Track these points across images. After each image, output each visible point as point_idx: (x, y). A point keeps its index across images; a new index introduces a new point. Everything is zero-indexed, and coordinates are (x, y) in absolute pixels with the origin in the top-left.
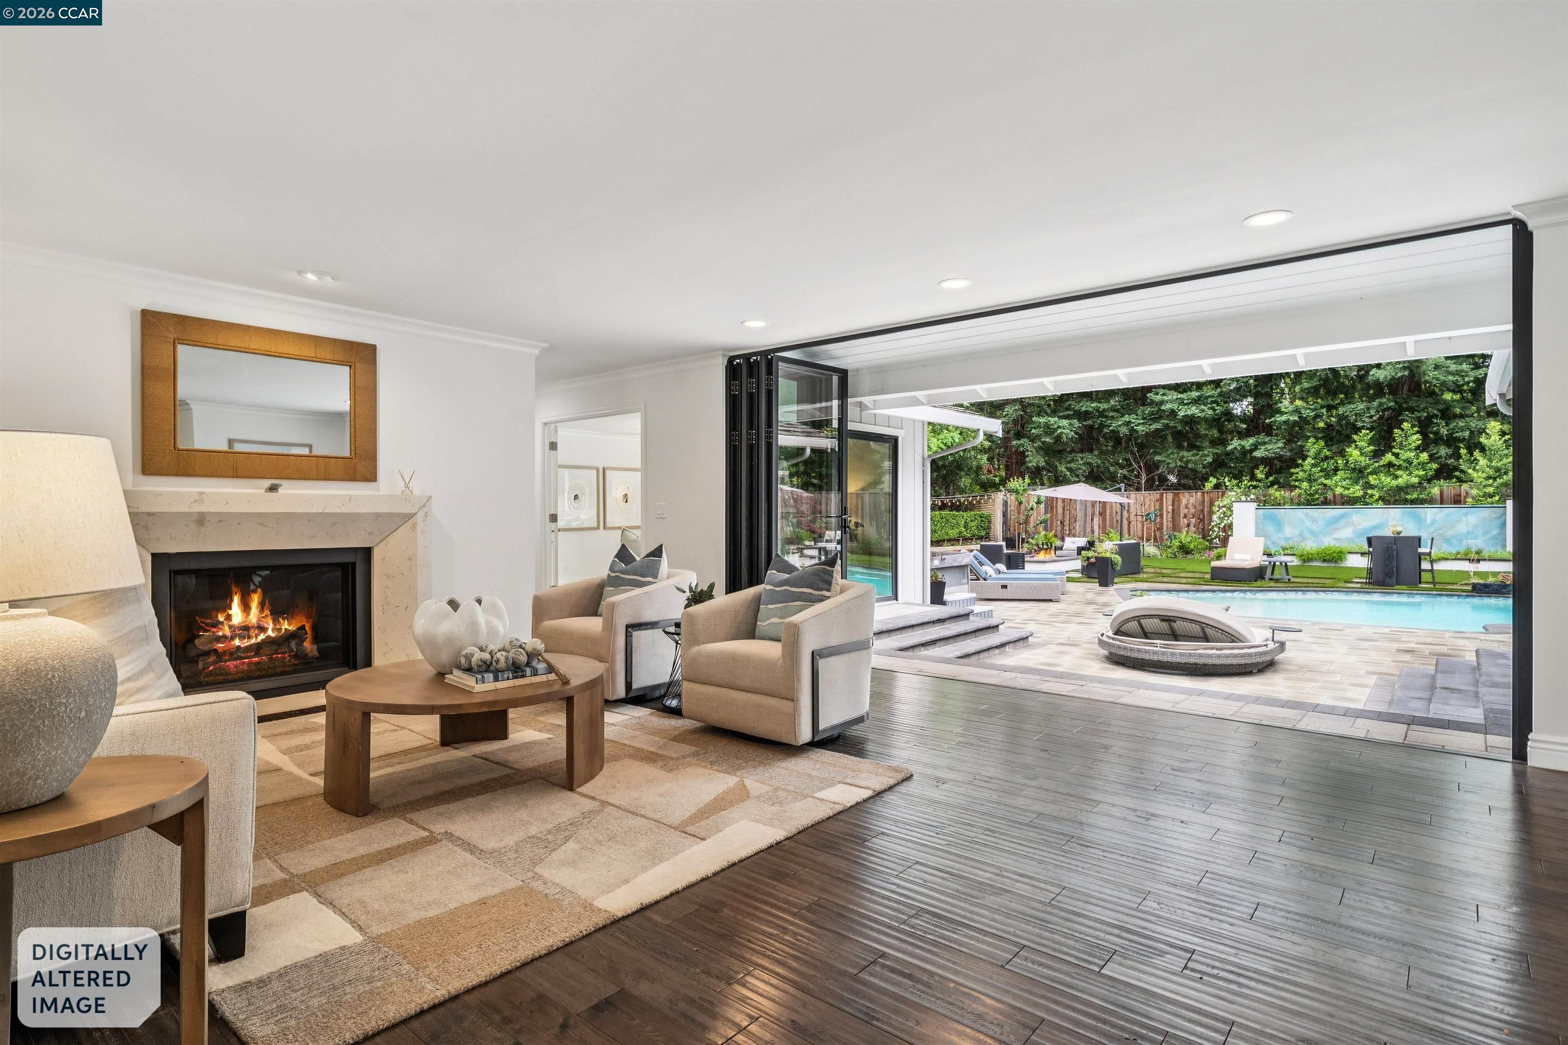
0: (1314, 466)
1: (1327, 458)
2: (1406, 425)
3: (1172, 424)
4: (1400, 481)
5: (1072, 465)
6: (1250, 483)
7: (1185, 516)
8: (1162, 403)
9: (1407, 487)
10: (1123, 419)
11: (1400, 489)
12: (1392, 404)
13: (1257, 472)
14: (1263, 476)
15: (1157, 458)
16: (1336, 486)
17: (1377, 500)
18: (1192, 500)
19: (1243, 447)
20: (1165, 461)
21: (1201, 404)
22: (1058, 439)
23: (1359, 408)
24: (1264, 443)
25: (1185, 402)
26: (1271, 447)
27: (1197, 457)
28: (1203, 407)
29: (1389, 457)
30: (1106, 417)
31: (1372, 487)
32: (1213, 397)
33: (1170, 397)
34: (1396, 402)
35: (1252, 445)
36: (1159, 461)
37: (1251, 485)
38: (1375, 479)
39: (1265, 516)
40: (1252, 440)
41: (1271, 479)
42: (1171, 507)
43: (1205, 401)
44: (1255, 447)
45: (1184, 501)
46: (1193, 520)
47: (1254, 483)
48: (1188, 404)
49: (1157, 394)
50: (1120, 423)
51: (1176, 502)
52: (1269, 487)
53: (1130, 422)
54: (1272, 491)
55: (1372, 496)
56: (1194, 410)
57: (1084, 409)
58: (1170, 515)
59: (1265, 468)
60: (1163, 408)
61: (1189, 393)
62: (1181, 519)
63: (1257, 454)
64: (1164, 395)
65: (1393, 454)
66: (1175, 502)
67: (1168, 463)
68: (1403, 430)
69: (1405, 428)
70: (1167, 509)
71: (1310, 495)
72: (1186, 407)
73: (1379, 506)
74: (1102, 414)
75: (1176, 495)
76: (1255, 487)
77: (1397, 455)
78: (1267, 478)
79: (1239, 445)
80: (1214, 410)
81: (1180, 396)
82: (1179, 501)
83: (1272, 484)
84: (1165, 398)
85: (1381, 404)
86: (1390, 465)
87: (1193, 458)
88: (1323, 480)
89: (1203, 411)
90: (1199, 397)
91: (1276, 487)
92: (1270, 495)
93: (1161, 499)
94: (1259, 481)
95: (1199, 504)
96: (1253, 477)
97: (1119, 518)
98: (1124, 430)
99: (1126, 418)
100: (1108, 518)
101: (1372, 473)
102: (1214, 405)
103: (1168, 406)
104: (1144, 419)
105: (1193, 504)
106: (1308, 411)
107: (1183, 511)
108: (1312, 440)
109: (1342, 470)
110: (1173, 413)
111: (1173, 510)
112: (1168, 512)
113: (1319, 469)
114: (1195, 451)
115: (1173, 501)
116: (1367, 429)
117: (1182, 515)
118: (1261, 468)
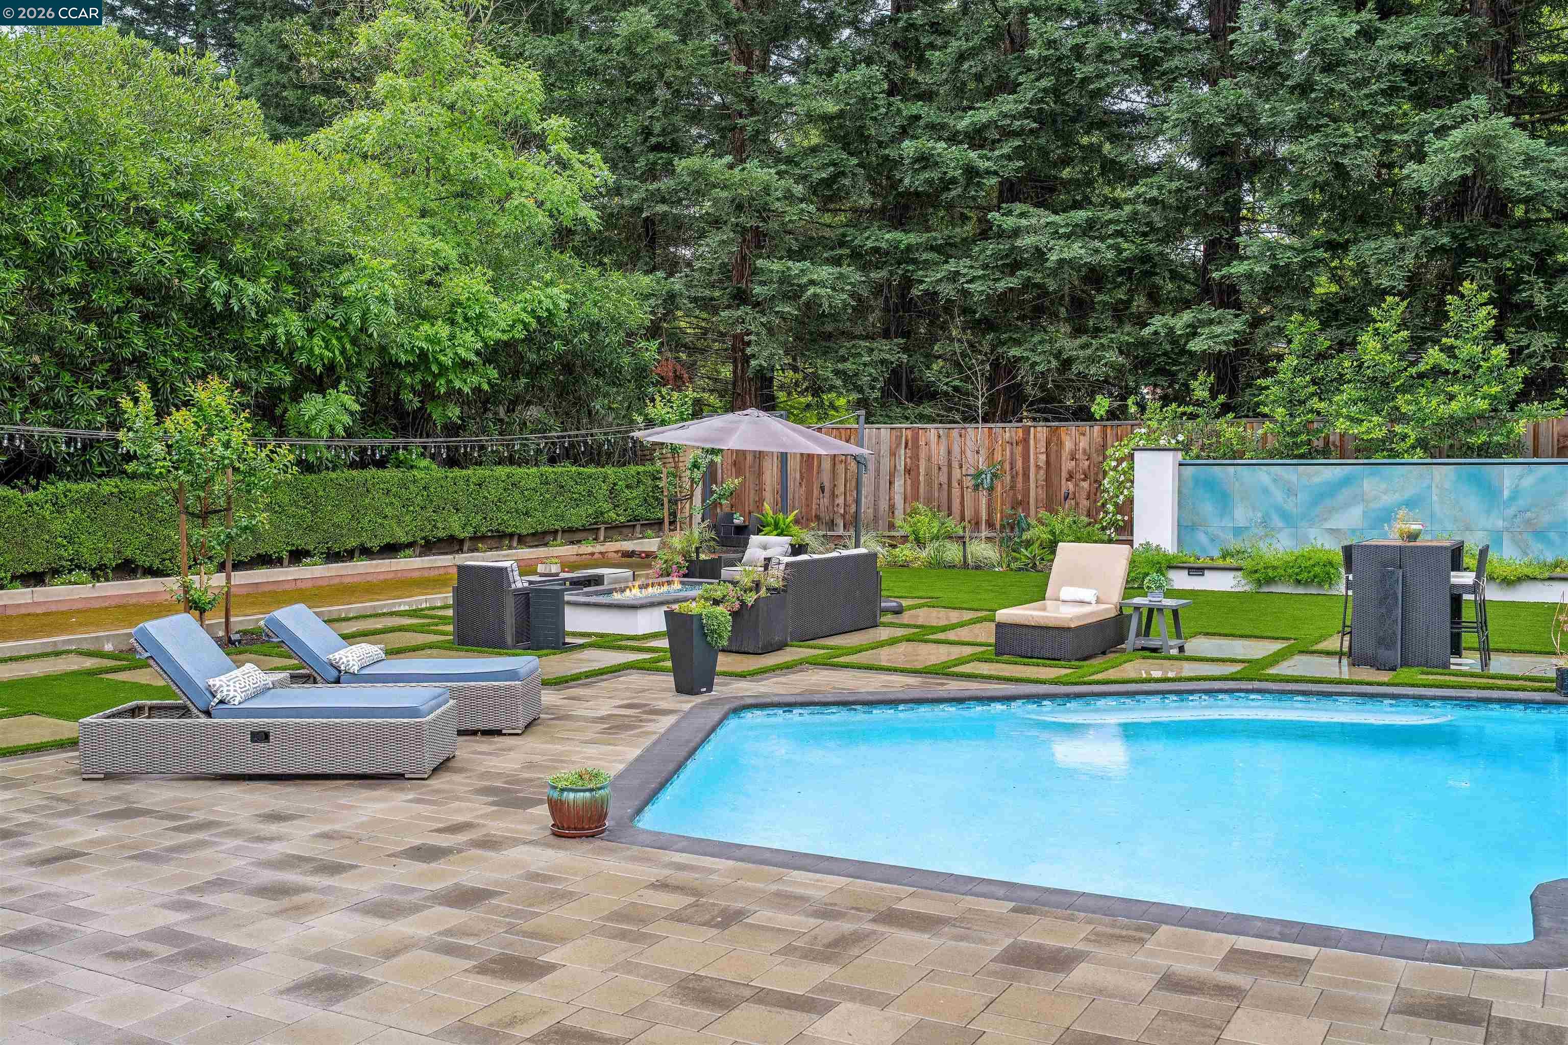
0: (1297, 371)
1: (1321, 357)
2: (1467, 287)
3: (1038, 278)
4: (1454, 405)
5: (848, 366)
6: (1181, 409)
7: (1070, 477)
8: (1016, 232)
9: (1472, 418)
10: (946, 267)
11: (1454, 423)
12: (1446, 240)
13: (1194, 384)
14: (1206, 394)
15: (1015, 352)
16: (1338, 415)
17: (1413, 447)
18: (1083, 443)
19: (1171, 330)
20: (1028, 359)
21: (1094, 238)
22: (812, 305)
23: (1385, 249)
24: (1211, 322)
25: (1061, 231)
26: (1220, 331)
27: (1089, 352)
28: (1097, 244)
29: (1433, 356)
30: (914, 261)
31: (1403, 418)
32: (1118, 222)
33: (1034, 221)
34: (1454, 237)
35: (1188, 326)
36: (1018, 359)
37: (1184, 414)
38: (1409, 403)
39: (1197, 481)
40: (1187, 316)
41: (1222, 398)
42: (1043, 457)
43: (1103, 231)
44: (1193, 331)
45: (1068, 445)
46: (1085, 485)
47: (1190, 409)
48: (1068, 236)
49: (1009, 213)
50: (939, 276)
51: (1053, 447)
52: (1217, 416)
53: (957, 273)
54: (1221, 424)
55: (1404, 437)
56: (1077, 250)
57: (870, 244)
58: (1042, 472)
59: (1209, 375)
60: (1019, 243)
61: (1072, 213)
62: (1064, 481)
63: (1196, 345)
64: (1022, 215)
65: (1444, 349)
66: (1053, 445)
67: (1035, 364)
68: (1462, 296)
69: (1466, 293)
70: (1036, 458)
71: (1293, 434)
72: (1062, 242)
73: (1415, 460)
74: (906, 256)
75: (1054, 431)
76: (1193, 417)
77: (1450, 351)
78: (1214, 397)
79: (1165, 326)
80: (1120, 251)
81: (1053, 218)
82: (1061, 444)
83: (1226, 409)
84: (1024, 222)
85: (1425, 241)
86: (1437, 372)
87: (1081, 353)
88: (1315, 403)
89: (1097, 251)
90: (1091, 224)
91: (1230, 415)
92: (1218, 434)
93: (1026, 440)
94: (1199, 403)
95: (1097, 451)
96: (1182, 396)
97: (944, 479)
98: (947, 290)
99: (952, 266)
100: (922, 478)
101: (1402, 390)
102: (1120, 240)
103: (1026, 241)
104: (985, 267)
105: (1084, 450)
106: (1289, 254)
107: (1067, 465)
108: (1297, 317)
109: (1349, 382)
110: (1040, 254)
111: (1048, 463)
112: (1038, 467)
113: (1308, 378)
114: (1084, 339)
115: (1048, 443)
116: (1400, 293)
117: (1064, 475)
118: (1201, 376)
